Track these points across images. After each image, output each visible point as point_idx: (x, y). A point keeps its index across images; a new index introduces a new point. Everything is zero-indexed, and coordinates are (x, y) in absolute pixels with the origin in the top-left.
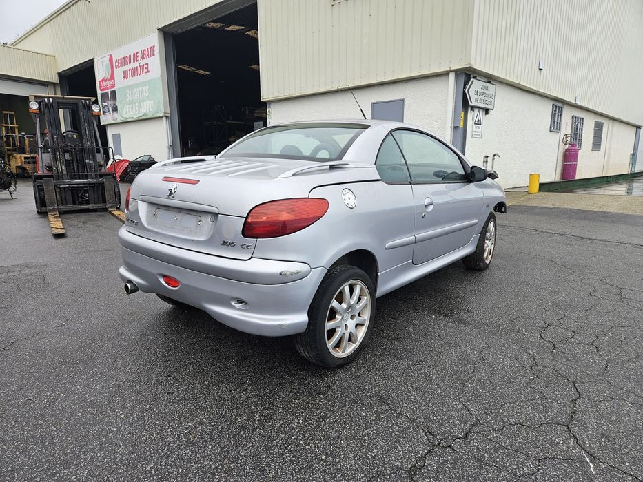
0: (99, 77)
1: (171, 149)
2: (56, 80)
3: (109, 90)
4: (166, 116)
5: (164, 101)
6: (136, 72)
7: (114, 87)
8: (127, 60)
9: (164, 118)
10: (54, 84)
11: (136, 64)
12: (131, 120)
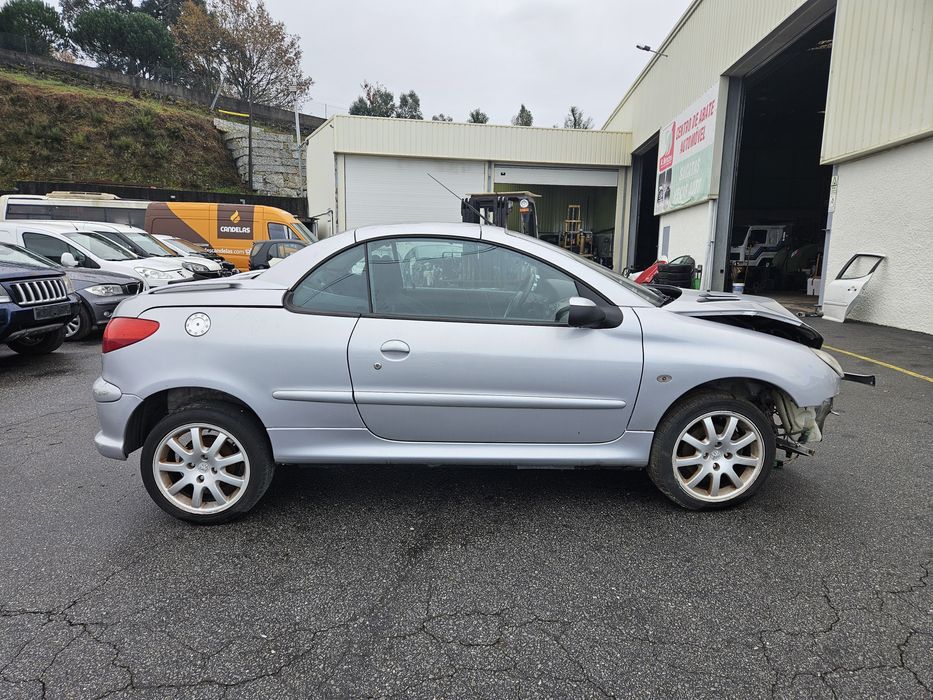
0: (661, 154)
1: (712, 245)
2: (628, 162)
3: (666, 170)
4: (714, 200)
5: (713, 178)
6: (692, 141)
7: (671, 164)
8: (687, 125)
9: (711, 203)
10: (626, 168)
11: (694, 130)
12: (679, 207)
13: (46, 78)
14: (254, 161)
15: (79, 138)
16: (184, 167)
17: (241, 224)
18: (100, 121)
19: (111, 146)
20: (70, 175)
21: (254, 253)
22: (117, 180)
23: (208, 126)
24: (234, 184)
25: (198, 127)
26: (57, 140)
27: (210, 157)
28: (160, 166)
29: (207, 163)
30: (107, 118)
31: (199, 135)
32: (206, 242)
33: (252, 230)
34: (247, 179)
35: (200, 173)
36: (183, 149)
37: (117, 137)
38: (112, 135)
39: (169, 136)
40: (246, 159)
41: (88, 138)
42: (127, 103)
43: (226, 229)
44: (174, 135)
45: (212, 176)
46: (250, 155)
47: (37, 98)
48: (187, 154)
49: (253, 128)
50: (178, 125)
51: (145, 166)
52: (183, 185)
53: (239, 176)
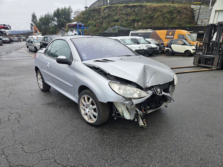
13: (154, 3)
14: (200, 16)
15: (156, 16)
16: (179, 20)
17: (171, 35)
18: (162, 11)
19: (163, 17)
20: (153, 25)
21: (168, 43)
22: (162, 25)
23: (189, 8)
24: (192, 23)
25: (186, 9)
26: (152, 17)
27: (187, 16)
28: (173, 21)
29: (186, 18)
30: (164, 10)
31: (186, 11)
32: (162, 40)
33: (174, 37)
34: (196, 22)
35: (183, 21)
36: (180, 15)
37: (165, 15)
38: (164, 14)
39: (177, 12)
40: (197, 16)
41: (158, 16)
42: (169, 6)
43: (168, 37)
44: (179, 12)
45: (186, 22)
46: (198, 15)
47: (150, 8)
48: (181, 16)
49: (201, 6)
50: (180, 9)
51: (169, 21)
52: (178, 25)
53: (194, 21)
